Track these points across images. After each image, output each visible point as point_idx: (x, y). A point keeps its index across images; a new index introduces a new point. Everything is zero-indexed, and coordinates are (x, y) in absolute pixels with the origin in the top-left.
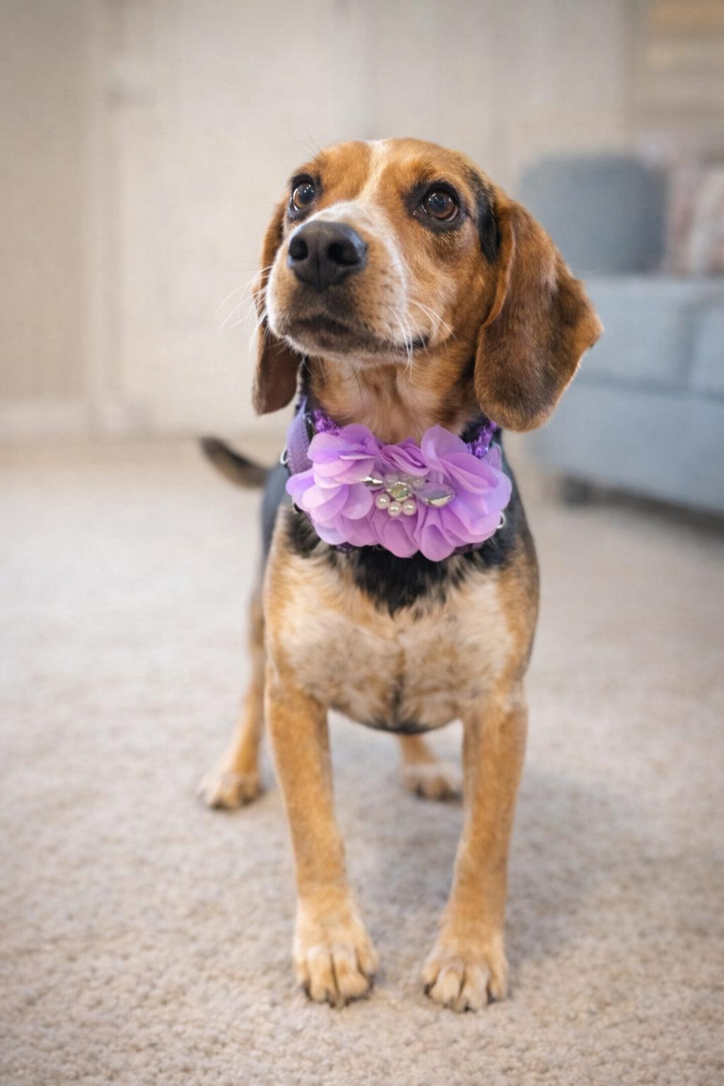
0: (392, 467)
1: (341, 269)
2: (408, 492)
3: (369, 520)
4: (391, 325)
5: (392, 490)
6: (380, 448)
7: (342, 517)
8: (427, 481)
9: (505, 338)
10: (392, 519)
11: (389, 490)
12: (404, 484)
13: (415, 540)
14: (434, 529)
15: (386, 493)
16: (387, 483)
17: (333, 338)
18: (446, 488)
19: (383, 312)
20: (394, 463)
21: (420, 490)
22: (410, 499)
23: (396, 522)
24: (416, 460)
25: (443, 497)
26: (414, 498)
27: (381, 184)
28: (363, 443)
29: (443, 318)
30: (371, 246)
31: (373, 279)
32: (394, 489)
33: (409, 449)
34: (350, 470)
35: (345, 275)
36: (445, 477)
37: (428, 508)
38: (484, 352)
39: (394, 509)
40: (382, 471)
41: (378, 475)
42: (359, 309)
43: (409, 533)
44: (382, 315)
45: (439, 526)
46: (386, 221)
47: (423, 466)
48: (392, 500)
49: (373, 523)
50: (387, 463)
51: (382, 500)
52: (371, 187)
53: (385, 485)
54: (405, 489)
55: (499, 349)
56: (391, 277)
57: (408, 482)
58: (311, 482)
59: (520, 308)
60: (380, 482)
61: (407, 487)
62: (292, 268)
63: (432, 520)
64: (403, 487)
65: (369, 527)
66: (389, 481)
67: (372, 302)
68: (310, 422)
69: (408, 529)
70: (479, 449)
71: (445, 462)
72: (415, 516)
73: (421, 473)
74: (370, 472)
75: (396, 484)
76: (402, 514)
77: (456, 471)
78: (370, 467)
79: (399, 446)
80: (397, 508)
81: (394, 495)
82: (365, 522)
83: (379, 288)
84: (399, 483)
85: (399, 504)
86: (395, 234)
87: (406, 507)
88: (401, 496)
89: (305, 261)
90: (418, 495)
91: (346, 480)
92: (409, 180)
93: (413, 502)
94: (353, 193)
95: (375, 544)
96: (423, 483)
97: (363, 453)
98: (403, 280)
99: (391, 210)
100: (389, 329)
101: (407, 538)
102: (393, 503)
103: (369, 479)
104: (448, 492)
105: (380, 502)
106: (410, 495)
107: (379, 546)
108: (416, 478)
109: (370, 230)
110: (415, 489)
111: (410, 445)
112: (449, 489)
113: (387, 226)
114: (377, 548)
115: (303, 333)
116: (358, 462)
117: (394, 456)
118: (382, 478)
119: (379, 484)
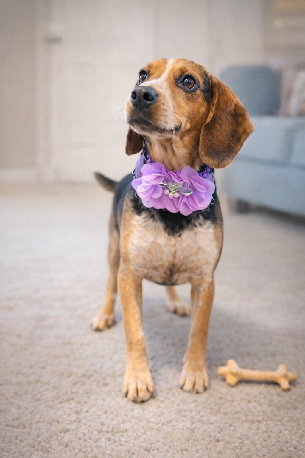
0: (171, 180)
1: (148, 102)
3: (161, 198)
4: (166, 123)
5: (170, 188)
6: (167, 172)
7: (151, 198)
8: (184, 186)
9: (213, 130)
10: (170, 199)
11: (169, 188)
12: (175, 186)
13: (178, 207)
14: (185, 203)
15: (168, 189)
16: (169, 186)
17: (145, 127)
18: (190, 189)
19: (163, 118)
20: (172, 178)
21: (181, 189)
22: (177, 192)
23: (172, 200)
24: (180, 178)
25: (190, 192)
26: (178, 192)
27: (168, 74)
28: (161, 170)
29: (186, 122)
30: (159, 95)
31: (159, 106)
32: (171, 188)
33: (177, 174)
34: (155, 179)
35: (150, 105)
36: (190, 185)
37: (183, 196)
38: (203, 135)
39: (171, 195)
40: (167, 180)
41: (165, 182)
42: (154, 117)
43: (176, 204)
44: (162, 119)
45: (187, 203)
46: (167, 87)
47: (182, 180)
48: (170, 192)
49: (163, 200)
50: (168, 177)
51: (166, 191)
52: (165, 75)
53: (168, 186)
54: (175, 188)
55: (210, 135)
56: (167, 106)
57: (177, 185)
58: (140, 182)
59: (220, 120)
60: (167, 185)
62: (132, 102)
63: (185, 200)
65: (162, 202)
66: (169, 185)
67: (158, 114)
68: (145, 159)
69: (175, 202)
70: (205, 175)
71: (189, 178)
72: (178, 198)
73: (181, 183)
74: (162, 181)
75: (172, 186)
76: (174, 197)
77: (194, 183)
78: (163, 179)
79: (174, 172)
80: (172, 195)
81: (171, 190)
82: (160, 199)
83: (161, 110)
84: (173, 186)
85: (173, 194)
86: (170, 92)
87: (175, 195)
88: (174, 190)
89: (136, 100)
90: (180, 191)
91: (154, 183)
92: (178, 73)
93: (178, 193)
94: (159, 77)
95: (164, 208)
96: (182, 186)
97: (161, 173)
98: (171, 108)
99: (170, 84)
100: (165, 125)
101: (175, 206)
102: (171, 193)
103: (162, 183)
104: (191, 191)
105: (166, 192)
106: (177, 190)
107: (166, 209)
108: (179, 185)
109: (160, 90)
110: (179, 188)
111: (177, 172)
112: (191, 190)
113: (167, 89)
114: (165, 210)
115: (135, 125)
116: (158, 177)
117: (171, 175)
118: (167, 183)
119: (166, 185)
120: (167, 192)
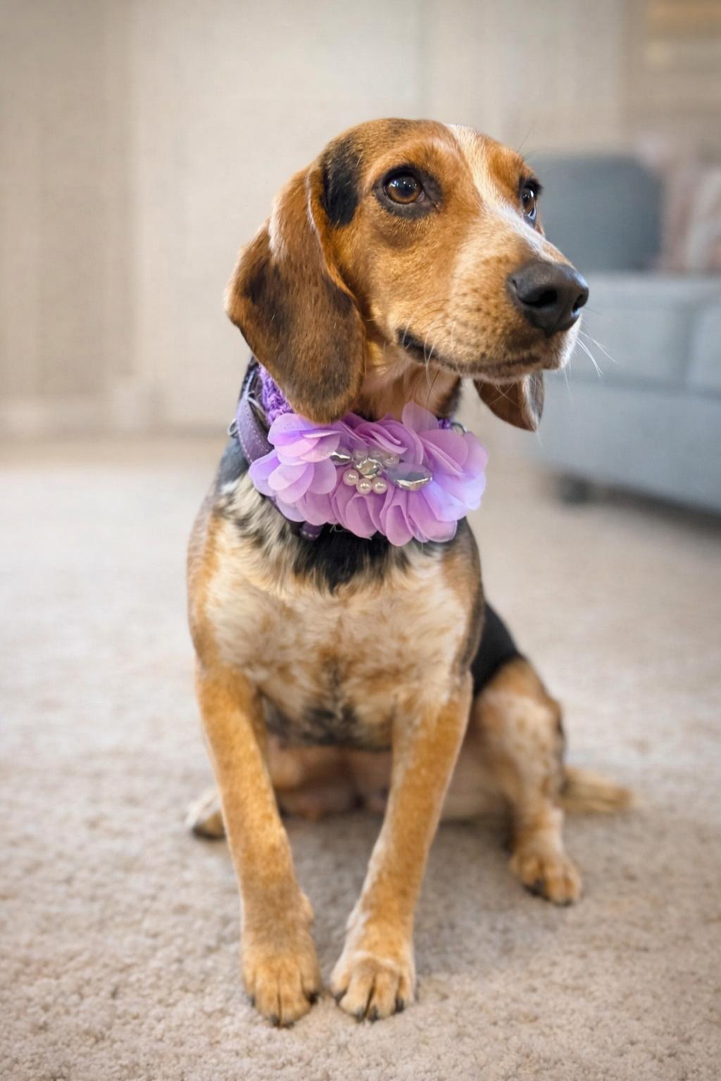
0: (365, 444)
2: (378, 470)
3: (333, 495)
8: (401, 461)
11: (359, 467)
12: (375, 461)
14: (398, 510)
15: (354, 469)
16: (356, 460)
18: (423, 470)
21: (395, 470)
22: (380, 476)
24: (396, 437)
25: (420, 479)
26: (383, 476)
32: (364, 465)
33: (390, 427)
34: (315, 447)
36: (424, 459)
39: (363, 488)
40: (349, 447)
41: (344, 450)
43: (371, 514)
47: (403, 445)
48: (361, 477)
49: (337, 500)
50: (359, 439)
51: (351, 476)
53: (354, 462)
54: (375, 467)
57: (380, 459)
58: (275, 463)
60: (348, 457)
61: (377, 464)
64: (372, 464)
65: (331, 506)
66: (358, 457)
69: (372, 509)
73: (398, 451)
74: (336, 448)
75: (365, 461)
76: (372, 492)
77: (438, 453)
78: (337, 443)
79: (380, 424)
80: (365, 486)
81: (363, 472)
82: (330, 500)
84: (370, 460)
85: (369, 482)
87: (375, 485)
88: (371, 474)
90: (390, 474)
91: (312, 458)
93: (382, 480)
96: (397, 462)
97: (327, 429)
101: (368, 518)
102: (362, 480)
103: (335, 454)
104: (424, 473)
105: (347, 478)
106: (379, 473)
110: (386, 468)
111: (392, 422)
112: (426, 470)
116: (322, 440)
117: (374, 434)
118: (348, 452)
119: (346, 460)
120: (351, 478)
